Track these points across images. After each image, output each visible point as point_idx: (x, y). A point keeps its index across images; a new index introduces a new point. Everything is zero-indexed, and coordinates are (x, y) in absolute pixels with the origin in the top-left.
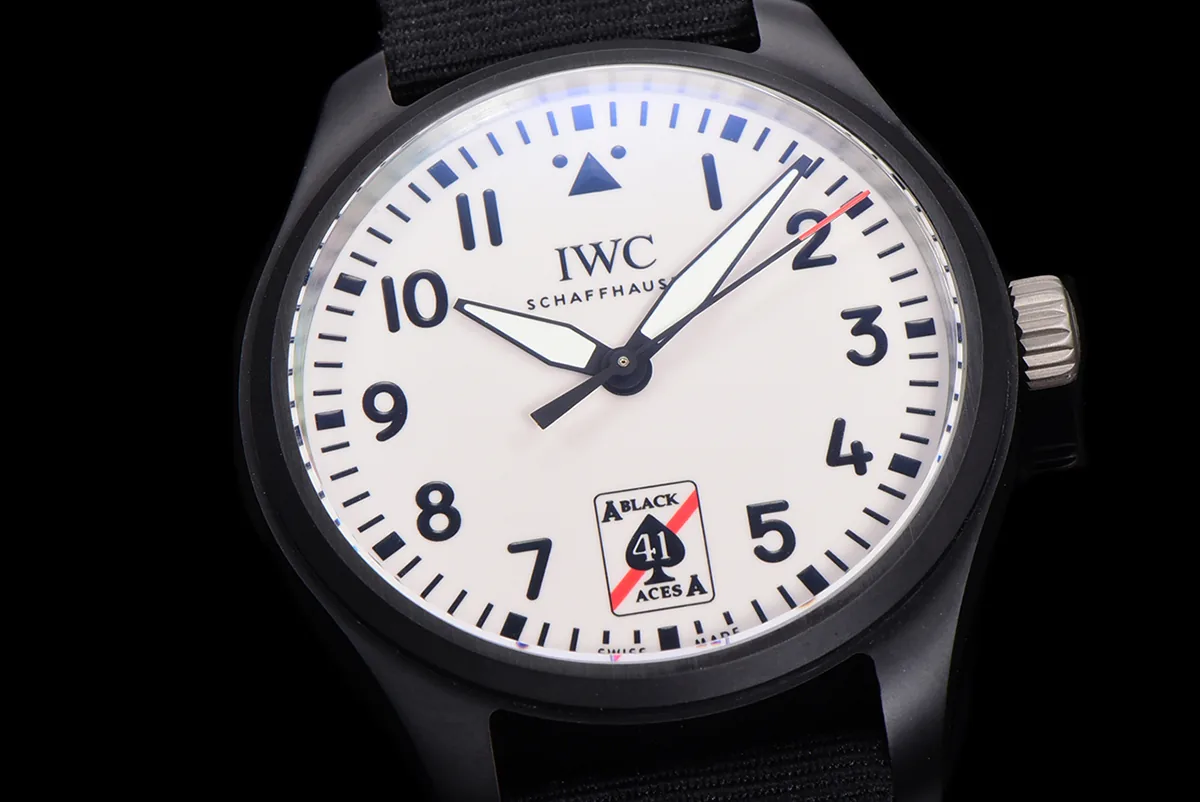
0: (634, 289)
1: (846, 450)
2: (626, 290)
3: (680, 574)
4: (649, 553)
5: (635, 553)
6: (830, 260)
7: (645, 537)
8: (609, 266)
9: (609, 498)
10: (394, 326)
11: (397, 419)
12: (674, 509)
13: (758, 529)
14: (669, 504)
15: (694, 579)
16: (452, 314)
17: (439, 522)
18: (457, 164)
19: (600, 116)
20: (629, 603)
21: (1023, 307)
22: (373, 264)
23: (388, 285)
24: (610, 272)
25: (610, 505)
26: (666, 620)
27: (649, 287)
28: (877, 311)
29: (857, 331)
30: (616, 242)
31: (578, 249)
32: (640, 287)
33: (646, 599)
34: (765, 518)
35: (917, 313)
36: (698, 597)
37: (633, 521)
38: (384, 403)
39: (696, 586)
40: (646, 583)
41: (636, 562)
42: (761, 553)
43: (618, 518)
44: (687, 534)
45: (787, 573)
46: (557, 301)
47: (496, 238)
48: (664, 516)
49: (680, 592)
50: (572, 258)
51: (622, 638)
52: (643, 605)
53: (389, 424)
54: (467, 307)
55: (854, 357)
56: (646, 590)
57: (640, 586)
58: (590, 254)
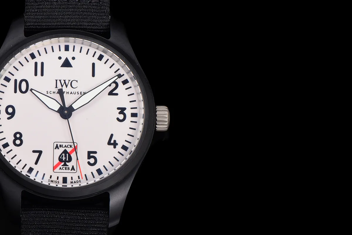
0: (71, 93)
1: (112, 142)
2: (70, 93)
3: (70, 165)
4: (64, 158)
5: (61, 158)
6: (117, 94)
7: (64, 154)
8: (67, 86)
9: (57, 143)
10: (15, 92)
11: (12, 115)
12: (71, 149)
13: (89, 157)
14: (70, 147)
15: (73, 166)
16: (29, 91)
17: (18, 142)
18: (36, 54)
19: (71, 48)
20: (57, 170)
21: (158, 114)
22: (13, 75)
23: (16, 81)
24: (67, 88)
25: (57, 145)
26: (65, 175)
27: (75, 93)
28: (125, 109)
29: (120, 113)
30: (69, 80)
31: (60, 81)
32: (73, 93)
33: (61, 169)
34: (91, 155)
35: (134, 111)
36: (73, 171)
37: (62, 150)
38: (10, 110)
39: (73, 168)
40: (62, 166)
41: (61, 160)
42: (89, 163)
43: (58, 149)
44: (73, 155)
45: (94, 169)
46: (53, 92)
47: (42, 74)
48: (69, 150)
49: (69, 169)
50: (58, 82)
51: (54, 178)
52: (60, 171)
53: (11, 116)
54: (33, 91)
55: (118, 119)
56: (62, 167)
57: (60, 166)
58: (63, 82)
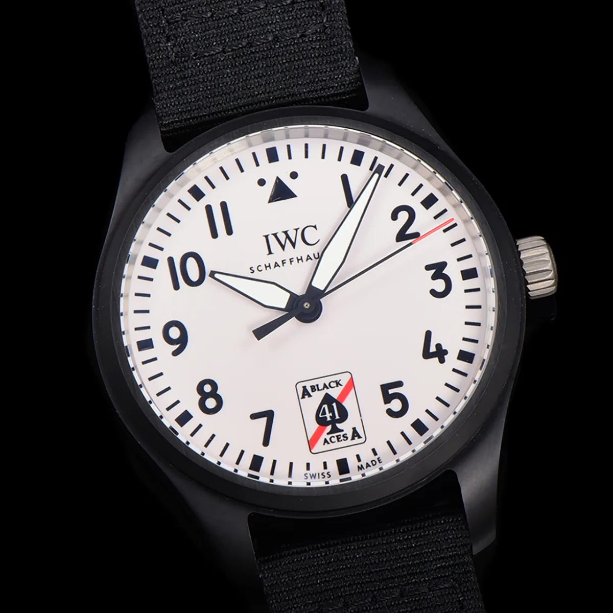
0: (309, 258)
1: (433, 349)
2: (304, 259)
3: (346, 427)
5: (320, 416)
6: (416, 235)
7: (326, 406)
8: (294, 245)
9: (304, 384)
10: (176, 286)
11: (182, 343)
12: (340, 389)
13: (388, 399)
14: (337, 386)
15: (354, 429)
16: (207, 277)
17: (211, 403)
18: (204, 187)
19: (282, 153)
20: (319, 446)
21: (525, 258)
22: (162, 249)
23: (171, 261)
24: (294, 248)
25: (304, 387)
26: (340, 455)
27: (317, 257)
28: (443, 265)
29: (434, 277)
30: (297, 230)
32: (312, 257)
33: (328, 443)
34: (391, 391)
35: (467, 265)
36: (357, 440)
37: (318, 397)
38: (175, 333)
39: (355, 434)
40: (328, 434)
41: (322, 422)
42: (390, 412)
43: (310, 396)
44: (348, 403)
45: (405, 423)
46: (266, 267)
47: (229, 231)
48: (335, 393)
49: (347, 438)
50: (272, 240)
51: (317, 468)
52: (327, 447)
53: (178, 346)
54: (216, 276)
55: (433, 293)
56: (328, 438)
57: (325, 436)
58: (282, 237)
